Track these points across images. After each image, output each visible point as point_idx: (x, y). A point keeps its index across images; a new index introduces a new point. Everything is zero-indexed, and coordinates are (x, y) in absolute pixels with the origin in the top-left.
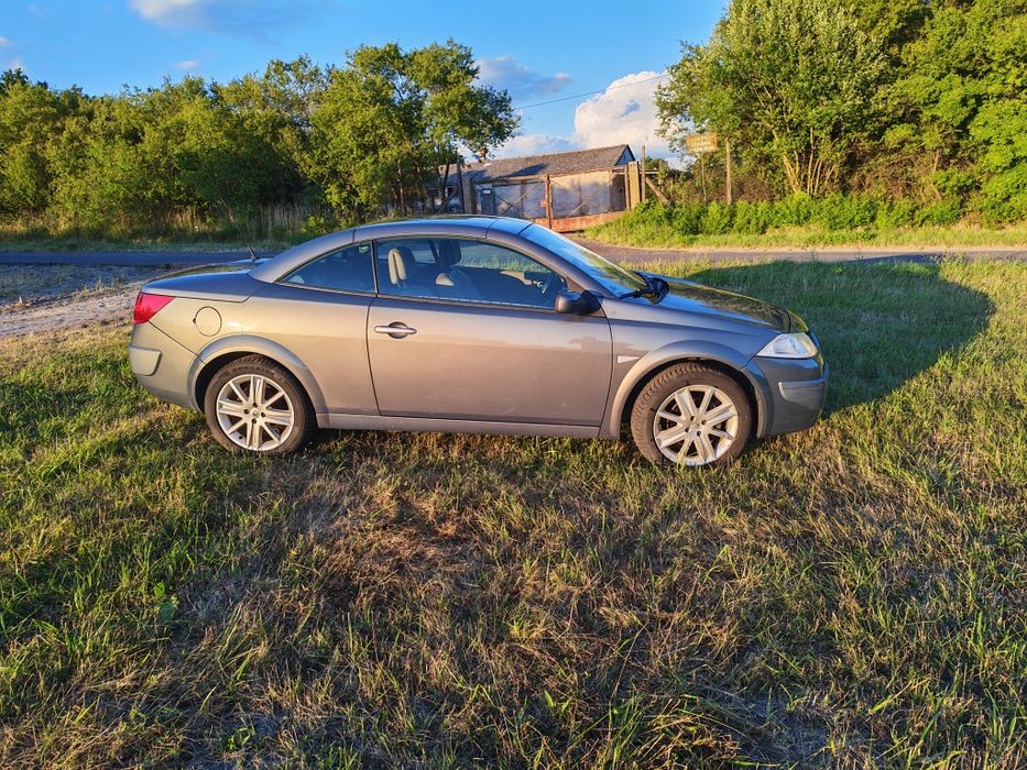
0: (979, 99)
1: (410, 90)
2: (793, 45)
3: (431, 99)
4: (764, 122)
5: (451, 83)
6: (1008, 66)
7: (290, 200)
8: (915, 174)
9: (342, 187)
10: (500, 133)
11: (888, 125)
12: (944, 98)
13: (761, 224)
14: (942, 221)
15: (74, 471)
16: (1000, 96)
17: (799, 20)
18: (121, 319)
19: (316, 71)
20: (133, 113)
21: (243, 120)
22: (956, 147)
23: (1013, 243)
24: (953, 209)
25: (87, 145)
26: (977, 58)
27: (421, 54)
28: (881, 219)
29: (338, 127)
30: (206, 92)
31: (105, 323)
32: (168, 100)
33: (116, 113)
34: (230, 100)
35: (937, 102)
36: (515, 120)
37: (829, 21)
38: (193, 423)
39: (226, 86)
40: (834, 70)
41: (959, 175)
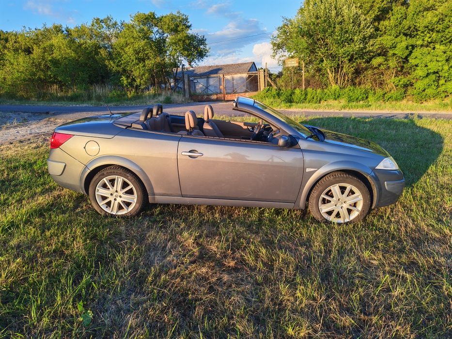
0: (413, 47)
1: (160, 34)
2: (333, 20)
3: (169, 38)
4: (320, 54)
5: (179, 31)
6: (425, 33)
7: (103, 82)
8: (384, 78)
9: (128, 77)
10: (201, 55)
11: (373, 57)
12: (399, 46)
13: (319, 99)
14: (396, 100)
15: (18, 227)
16: (422, 46)
17: (336, 9)
18: (29, 140)
19: (116, 23)
20: (28, 40)
21: (81, 45)
22: (402, 67)
23: (429, 110)
24: (401, 94)
25: (5, 54)
26: (411, 29)
27: (165, 17)
28: (371, 98)
29: (127, 49)
30: (63, 31)
31: (21, 142)
32: (46, 34)
33: (19, 40)
34: (75, 35)
35: (396, 47)
36: (208, 49)
37: (348, 10)
38: (77, 198)
39: (73, 29)
40: (351, 31)
41: (404, 80)
